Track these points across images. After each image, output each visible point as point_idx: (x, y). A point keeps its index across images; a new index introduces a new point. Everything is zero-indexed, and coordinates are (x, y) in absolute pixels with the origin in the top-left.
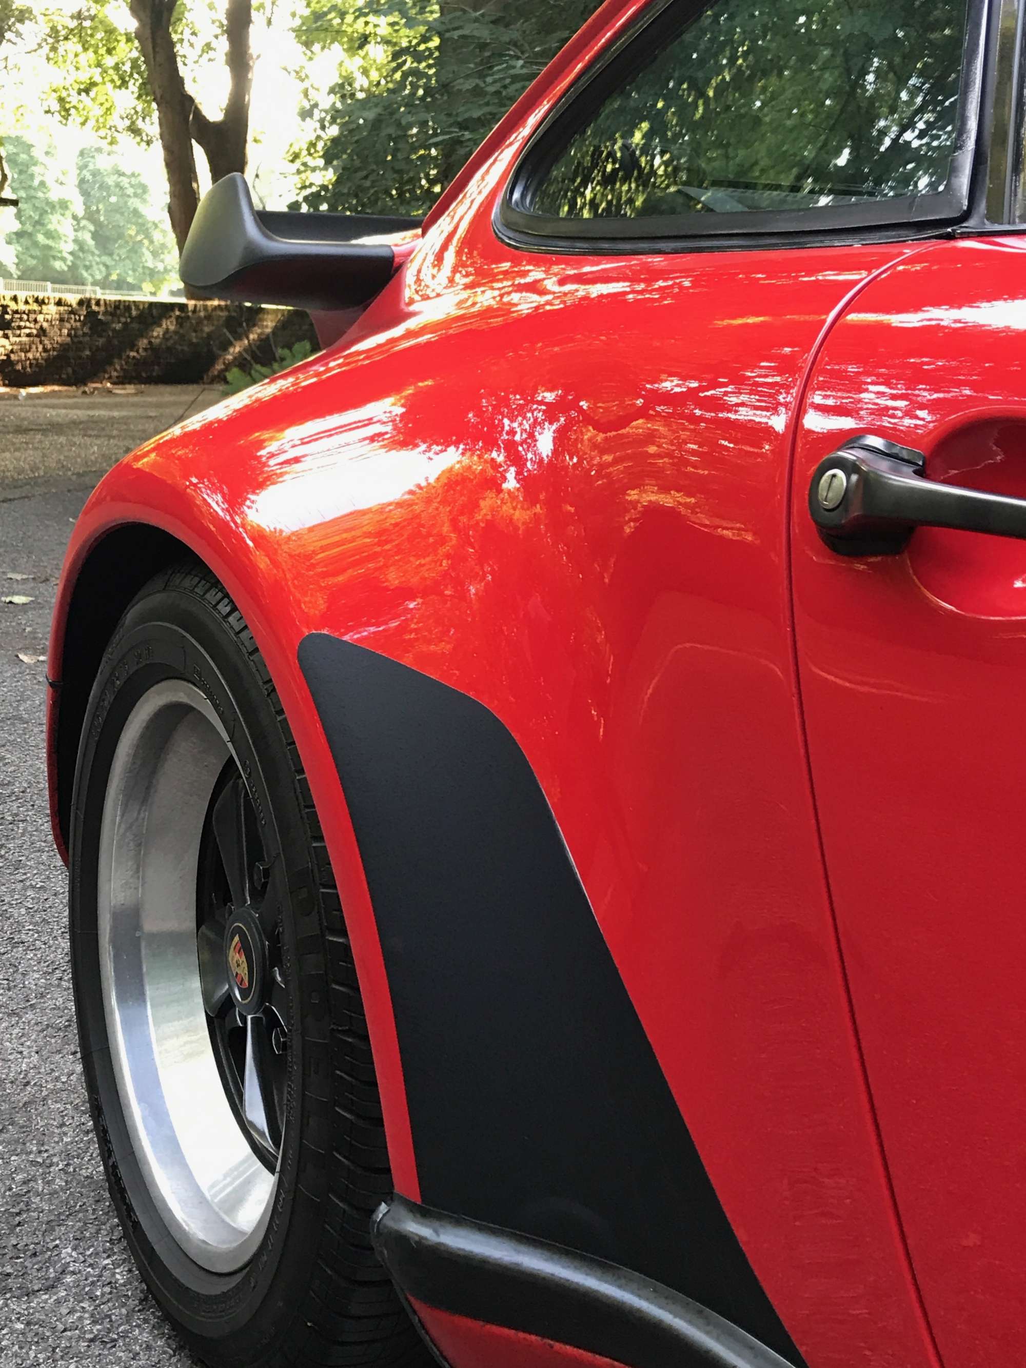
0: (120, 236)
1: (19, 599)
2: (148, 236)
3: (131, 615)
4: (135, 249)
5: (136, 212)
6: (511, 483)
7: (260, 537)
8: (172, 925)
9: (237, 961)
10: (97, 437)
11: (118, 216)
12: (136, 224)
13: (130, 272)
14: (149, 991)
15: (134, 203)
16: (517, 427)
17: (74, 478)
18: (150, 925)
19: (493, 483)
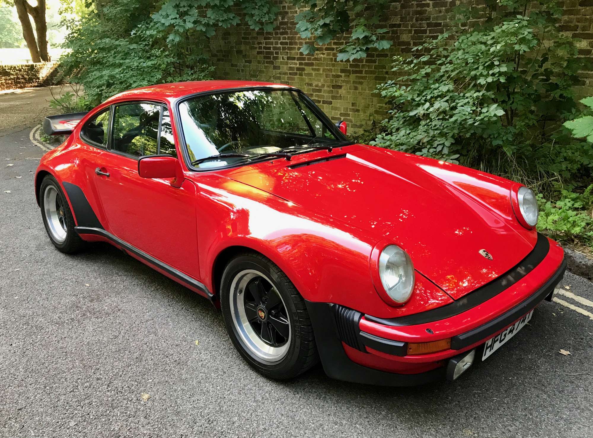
0: (5, 28)
1: (11, 165)
2: (14, 27)
3: (45, 179)
4: (10, 31)
5: (8, 19)
6: (76, 166)
7: (57, 171)
8: (53, 210)
9: (61, 213)
10: (15, 113)
11: (3, 21)
12: (10, 24)
13: (9, 40)
14: (52, 217)
15: (8, 16)
16: (75, 161)
17: (12, 128)
18: (51, 210)
19: (74, 166)
